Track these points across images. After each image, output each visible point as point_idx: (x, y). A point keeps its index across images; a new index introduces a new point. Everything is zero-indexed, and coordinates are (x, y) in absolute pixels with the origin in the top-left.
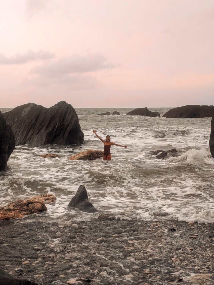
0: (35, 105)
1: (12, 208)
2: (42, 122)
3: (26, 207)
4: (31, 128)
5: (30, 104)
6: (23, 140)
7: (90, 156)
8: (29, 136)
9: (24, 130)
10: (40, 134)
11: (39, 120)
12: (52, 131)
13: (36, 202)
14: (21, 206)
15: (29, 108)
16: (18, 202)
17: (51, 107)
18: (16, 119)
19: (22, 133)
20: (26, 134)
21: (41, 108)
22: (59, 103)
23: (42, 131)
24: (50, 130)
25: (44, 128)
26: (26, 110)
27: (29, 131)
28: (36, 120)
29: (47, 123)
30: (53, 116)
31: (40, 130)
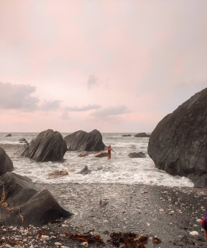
0: (82, 131)
1: (54, 173)
2: (85, 139)
3: (60, 173)
4: (79, 142)
5: (80, 131)
6: (76, 147)
7: (101, 155)
8: (79, 146)
9: (77, 143)
10: (84, 144)
11: (84, 138)
12: (89, 143)
13: (64, 171)
14: (58, 173)
15: (80, 133)
16: (57, 171)
17: (90, 132)
18: (74, 138)
19: (76, 144)
20: (78, 145)
21: (85, 132)
22: (94, 130)
23: (85, 143)
24: (88, 143)
25: (86, 142)
26: (79, 133)
27: (79, 143)
28: (82, 138)
29: (87, 139)
30: (90, 136)
31: (84, 143)
